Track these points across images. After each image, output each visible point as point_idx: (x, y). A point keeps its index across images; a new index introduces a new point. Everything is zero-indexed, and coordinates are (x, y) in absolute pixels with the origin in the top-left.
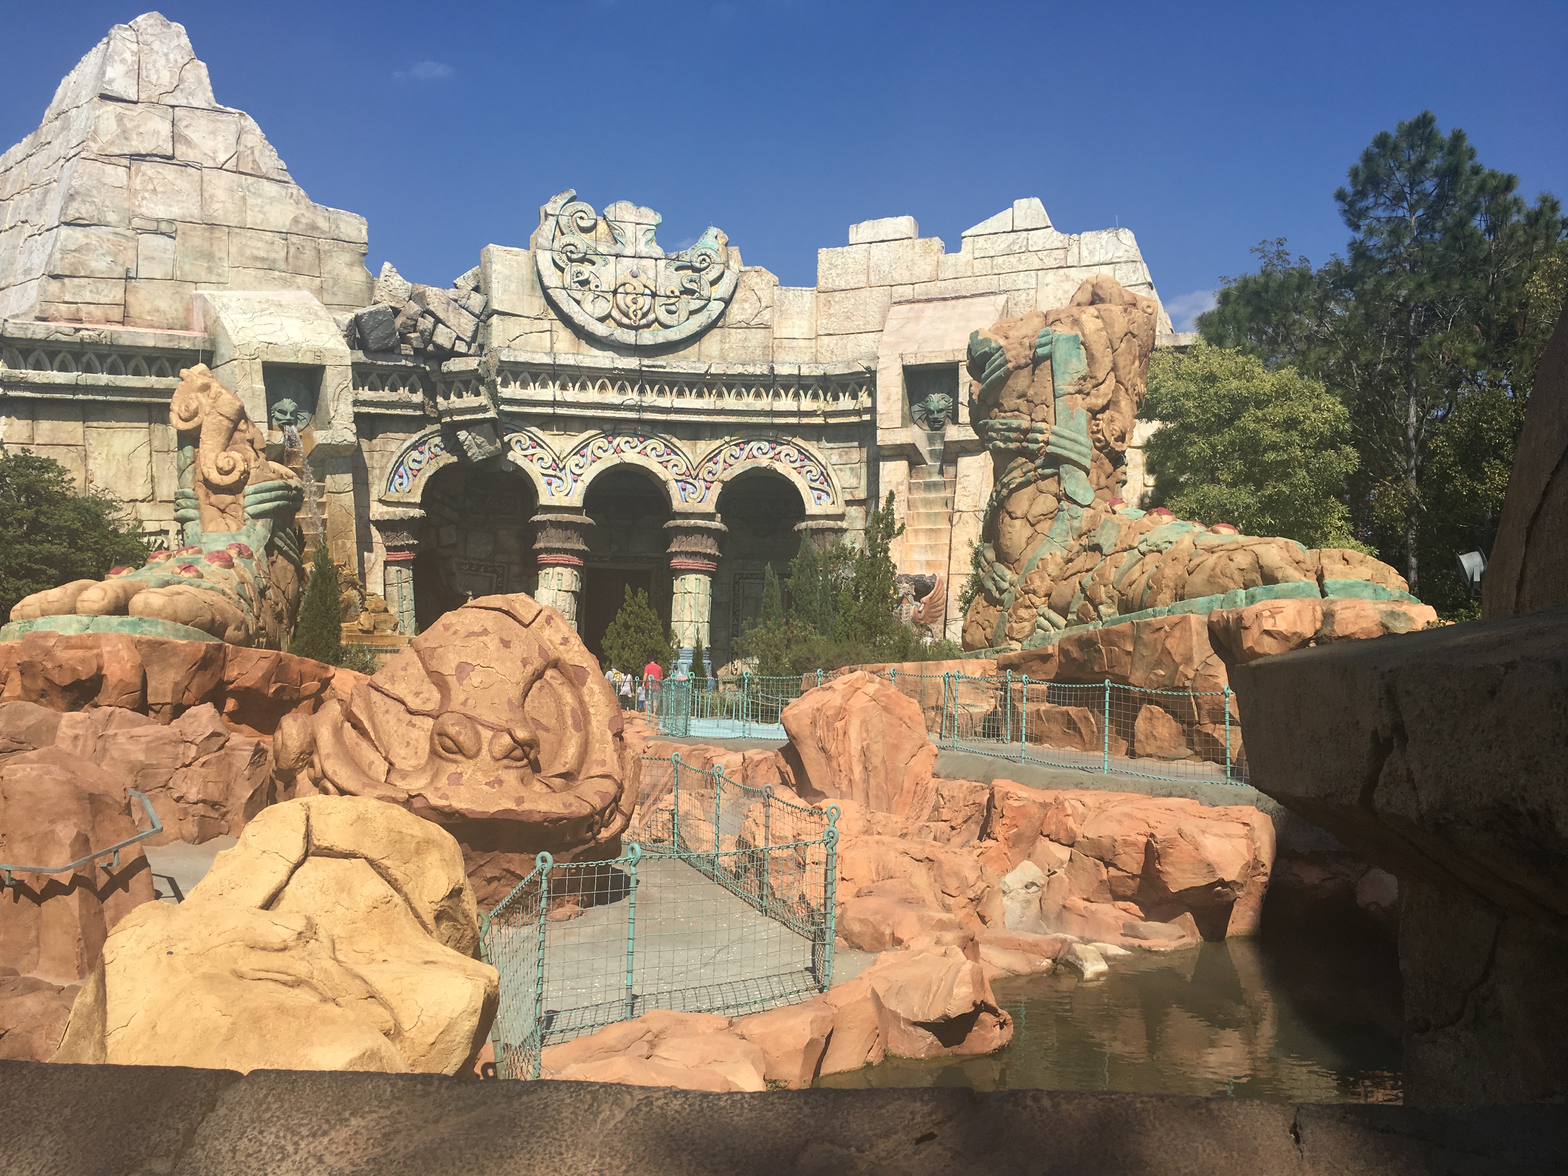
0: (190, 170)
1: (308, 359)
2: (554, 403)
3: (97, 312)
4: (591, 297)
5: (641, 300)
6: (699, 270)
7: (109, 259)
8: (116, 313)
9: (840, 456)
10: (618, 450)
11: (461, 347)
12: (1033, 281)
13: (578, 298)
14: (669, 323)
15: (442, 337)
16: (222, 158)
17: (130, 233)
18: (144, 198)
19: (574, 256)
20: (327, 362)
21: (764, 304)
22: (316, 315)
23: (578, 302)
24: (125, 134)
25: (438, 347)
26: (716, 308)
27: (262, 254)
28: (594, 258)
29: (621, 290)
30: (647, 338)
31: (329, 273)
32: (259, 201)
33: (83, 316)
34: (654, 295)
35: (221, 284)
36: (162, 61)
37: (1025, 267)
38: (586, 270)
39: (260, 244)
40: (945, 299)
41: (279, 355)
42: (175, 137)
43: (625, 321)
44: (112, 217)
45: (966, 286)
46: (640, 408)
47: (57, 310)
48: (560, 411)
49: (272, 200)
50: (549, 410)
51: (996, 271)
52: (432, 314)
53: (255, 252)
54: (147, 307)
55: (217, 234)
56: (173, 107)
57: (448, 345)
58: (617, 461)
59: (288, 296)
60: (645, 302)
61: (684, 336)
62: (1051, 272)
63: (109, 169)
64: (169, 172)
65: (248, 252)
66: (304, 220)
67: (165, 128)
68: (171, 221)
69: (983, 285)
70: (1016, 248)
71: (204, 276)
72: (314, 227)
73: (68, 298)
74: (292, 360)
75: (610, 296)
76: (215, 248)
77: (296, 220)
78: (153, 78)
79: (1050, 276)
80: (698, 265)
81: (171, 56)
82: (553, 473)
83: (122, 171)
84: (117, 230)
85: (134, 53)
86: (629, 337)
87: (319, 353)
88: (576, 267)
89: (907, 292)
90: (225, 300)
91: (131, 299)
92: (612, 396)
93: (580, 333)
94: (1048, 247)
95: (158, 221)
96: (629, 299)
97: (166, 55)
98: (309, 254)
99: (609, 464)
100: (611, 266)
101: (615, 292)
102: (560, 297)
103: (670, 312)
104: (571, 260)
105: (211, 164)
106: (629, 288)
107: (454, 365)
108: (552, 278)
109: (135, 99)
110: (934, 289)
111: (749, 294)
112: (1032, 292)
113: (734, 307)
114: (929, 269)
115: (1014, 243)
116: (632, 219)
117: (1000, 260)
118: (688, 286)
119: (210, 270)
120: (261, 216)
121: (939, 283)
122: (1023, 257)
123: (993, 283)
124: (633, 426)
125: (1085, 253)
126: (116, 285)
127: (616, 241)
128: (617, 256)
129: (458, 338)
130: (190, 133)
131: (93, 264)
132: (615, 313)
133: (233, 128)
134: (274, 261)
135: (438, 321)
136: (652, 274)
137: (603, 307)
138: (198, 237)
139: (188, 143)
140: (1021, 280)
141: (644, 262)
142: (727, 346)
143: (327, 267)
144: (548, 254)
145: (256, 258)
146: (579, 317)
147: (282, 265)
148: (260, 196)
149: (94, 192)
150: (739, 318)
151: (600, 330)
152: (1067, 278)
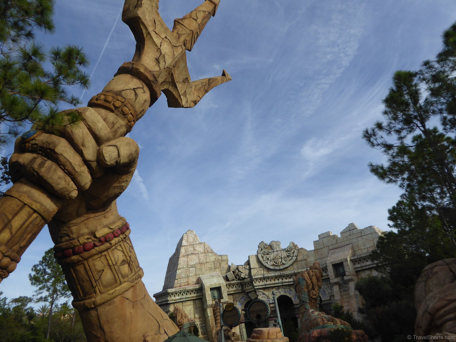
0: (197, 255)
1: (218, 286)
2: (265, 285)
3: (183, 284)
4: (269, 261)
5: (279, 260)
6: (290, 251)
7: (185, 274)
8: (186, 284)
9: (326, 286)
10: (280, 293)
11: (246, 277)
12: (356, 240)
13: (267, 262)
14: (285, 263)
15: (243, 276)
16: (202, 251)
17: (188, 269)
18: (190, 262)
19: (265, 254)
20: (221, 285)
21: (304, 255)
22: (219, 276)
23: (267, 263)
24: (186, 252)
25: (242, 277)
26: (294, 258)
27: (210, 267)
28: (269, 253)
29: (275, 259)
30: (281, 267)
31: (222, 267)
32: (209, 257)
33: (181, 285)
34: (281, 258)
35: (203, 274)
36: (191, 237)
37: (354, 238)
38: (268, 256)
39: (209, 265)
40: (340, 247)
41: (213, 286)
42: (194, 250)
43: (277, 265)
44: (185, 266)
45: (343, 244)
46: (282, 283)
47: (177, 285)
48: (266, 286)
49: (211, 256)
50: (264, 286)
51: (348, 240)
52: (240, 271)
53: (209, 267)
54: (191, 281)
55: (202, 265)
56: (193, 245)
57: (244, 277)
58: (280, 295)
59: (214, 273)
60: (280, 260)
61: (289, 265)
62: (359, 238)
63: (184, 258)
64: (193, 256)
65: (207, 267)
66: (216, 258)
67: (192, 249)
68: (194, 265)
69: (346, 243)
70: (351, 234)
71: (201, 273)
72: (219, 259)
73: (179, 283)
74: (215, 286)
75: (273, 261)
76: (202, 268)
77: (215, 259)
78: (190, 241)
79: (359, 239)
80: (289, 250)
81: (192, 236)
82: (268, 300)
83: (186, 258)
84: (186, 269)
85: (186, 238)
86: (278, 268)
87: (220, 284)
88: (266, 256)
89: (331, 247)
90: (203, 277)
91: (189, 281)
92: (277, 281)
93: (269, 270)
94: (357, 232)
95: (192, 265)
96: (277, 260)
97: (191, 236)
98: (218, 264)
99: (278, 296)
100: (272, 255)
101: (274, 259)
102: (264, 263)
103: (285, 261)
104: (265, 255)
105: (200, 253)
106: (276, 258)
107: (245, 280)
108: (261, 259)
109: (187, 245)
110: (337, 246)
111: (301, 254)
112: (357, 243)
113: (298, 257)
114: (335, 241)
115: (350, 233)
116: (275, 244)
117: (348, 237)
118: (288, 255)
119: (201, 272)
120: (209, 260)
121: (338, 244)
122: (353, 235)
123: (348, 242)
124: (282, 287)
125: (365, 232)
126: (186, 278)
127: (272, 249)
128: (273, 252)
129: (246, 275)
130: (197, 248)
131: (182, 276)
132: (274, 263)
133: (203, 246)
134: (212, 267)
135: (241, 272)
136: (280, 254)
137: (272, 263)
138: (198, 266)
139: (196, 250)
140: (354, 241)
141: (279, 252)
142: (298, 266)
143: (222, 266)
144: (260, 255)
145: (209, 268)
146: (268, 266)
147: (214, 268)
148: (209, 256)
149: (182, 263)
150: (300, 259)
151: (272, 267)
152: (363, 238)
